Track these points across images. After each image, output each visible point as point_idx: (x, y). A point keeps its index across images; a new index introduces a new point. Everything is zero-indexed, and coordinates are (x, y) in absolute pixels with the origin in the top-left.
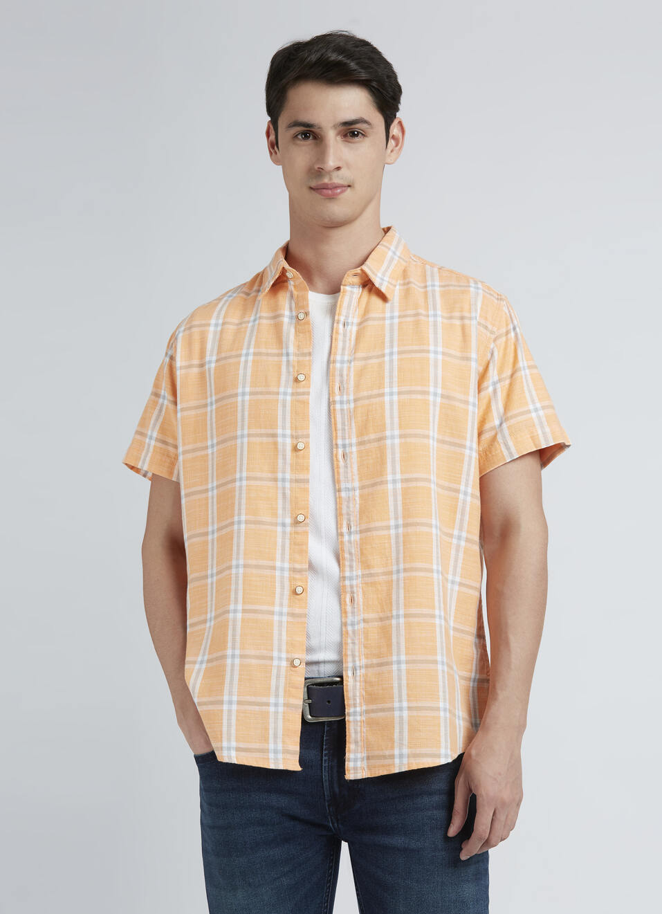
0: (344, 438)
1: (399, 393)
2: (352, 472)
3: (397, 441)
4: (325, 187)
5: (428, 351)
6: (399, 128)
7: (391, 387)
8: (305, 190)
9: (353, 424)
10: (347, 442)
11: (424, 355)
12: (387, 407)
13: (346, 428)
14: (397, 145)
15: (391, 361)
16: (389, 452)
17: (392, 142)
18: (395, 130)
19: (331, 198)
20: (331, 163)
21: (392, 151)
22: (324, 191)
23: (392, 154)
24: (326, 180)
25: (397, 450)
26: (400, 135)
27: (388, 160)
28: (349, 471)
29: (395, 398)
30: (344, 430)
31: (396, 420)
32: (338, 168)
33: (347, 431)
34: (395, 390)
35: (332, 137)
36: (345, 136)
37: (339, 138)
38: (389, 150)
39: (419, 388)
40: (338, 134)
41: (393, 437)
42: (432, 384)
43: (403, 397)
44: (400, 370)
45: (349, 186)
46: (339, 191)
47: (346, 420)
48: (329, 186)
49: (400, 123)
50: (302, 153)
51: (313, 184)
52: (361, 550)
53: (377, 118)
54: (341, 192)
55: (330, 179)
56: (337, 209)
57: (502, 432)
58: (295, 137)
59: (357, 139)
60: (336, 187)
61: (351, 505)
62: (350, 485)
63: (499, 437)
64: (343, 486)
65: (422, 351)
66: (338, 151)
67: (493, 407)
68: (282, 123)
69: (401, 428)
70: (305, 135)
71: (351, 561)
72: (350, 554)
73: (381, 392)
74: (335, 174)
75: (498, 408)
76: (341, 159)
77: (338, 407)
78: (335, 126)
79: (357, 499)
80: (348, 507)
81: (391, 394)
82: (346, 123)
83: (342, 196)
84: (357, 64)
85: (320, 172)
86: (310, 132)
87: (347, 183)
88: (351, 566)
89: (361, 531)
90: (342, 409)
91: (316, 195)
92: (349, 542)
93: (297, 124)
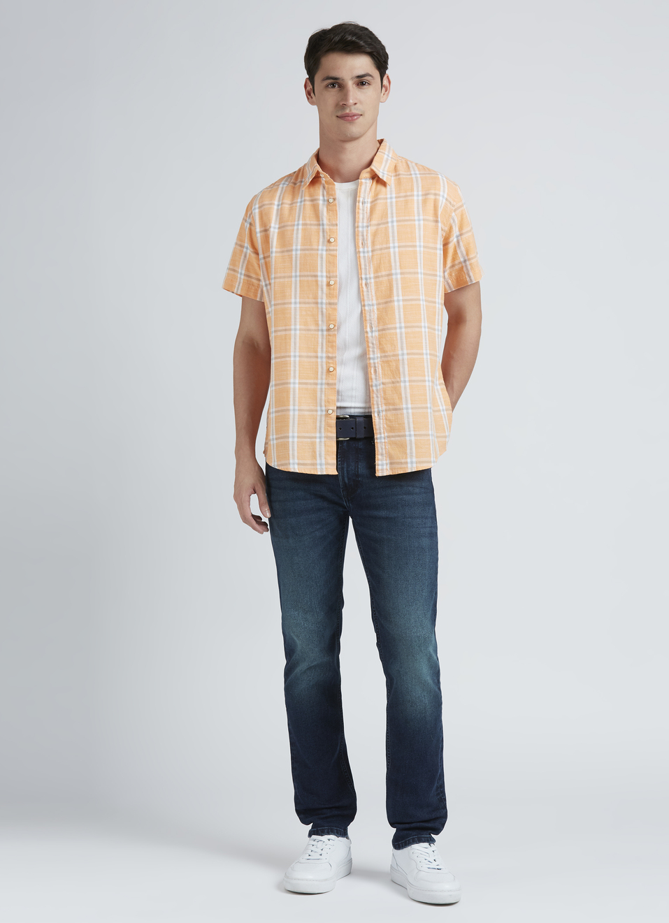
0: (366, 274)
2: (372, 295)
3: (399, 276)
4: (348, 115)
6: (388, 81)
7: (394, 243)
8: (334, 118)
9: (371, 266)
10: (368, 276)
11: (412, 222)
12: (392, 255)
14: (387, 91)
15: (393, 226)
16: (394, 283)
17: (384, 89)
18: (385, 82)
19: (352, 122)
20: (351, 101)
22: (347, 118)
23: (385, 96)
24: (348, 111)
25: (400, 282)
26: (389, 85)
27: (381, 100)
28: (370, 294)
29: (397, 250)
30: (366, 269)
31: (398, 264)
32: (355, 104)
34: (396, 245)
35: (350, 85)
36: (358, 85)
37: (354, 86)
38: (383, 93)
39: (411, 244)
40: (353, 83)
41: (396, 274)
42: (418, 240)
43: (401, 249)
44: (398, 232)
45: (362, 115)
47: (367, 263)
48: (350, 115)
49: (388, 77)
50: (331, 96)
51: (339, 114)
52: (379, 341)
53: (376, 74)
54: (357, 119)
55: (350, 110)
56: (355, 129)
57: (466, 266)
58: (327, 86)
59: (365, 87)
60: (354, 116)
61: (372, 315)
62: (370, 303)
63: (464, 269)
64: (366, 303)
65: (411, 220)
66: (354, 94)
67: (458, 251)
68: (318, 78)
69: (401, 268)
70: (333, 85)
71: (374, 348)
72: (373, 344)
73: (388, 246)
74: (353, 108)
75: (461, 252)
76: (356, 99)
77: (362, 255)
78: (352, 78)
79: (376, 311)
80: (370, 316)
81: (394, 247)
82: (358, 77)
83: (357, 121)
84: (364, 42)
85: (344, 106)
86: (336, 83)
87: (360, 113)
88: (373, 352)
89: (379, 331)
90: (364, 257)
91: (341, 121)
92: (372, 337)
93: (328, 78)
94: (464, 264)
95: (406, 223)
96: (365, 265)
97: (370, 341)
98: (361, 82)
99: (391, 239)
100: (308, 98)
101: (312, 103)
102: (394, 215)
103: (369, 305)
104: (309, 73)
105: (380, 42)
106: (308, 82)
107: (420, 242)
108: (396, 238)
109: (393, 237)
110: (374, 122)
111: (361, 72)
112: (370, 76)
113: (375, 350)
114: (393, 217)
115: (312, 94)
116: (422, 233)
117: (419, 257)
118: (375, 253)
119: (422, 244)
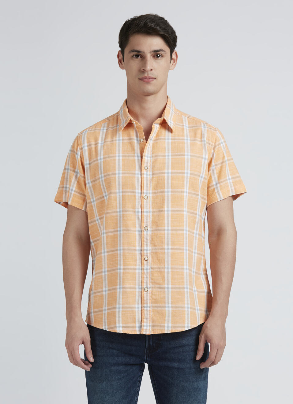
0: (147, 190)
1: (172, 173)
2: (149, 205)
3: (170, 194)
4: (146, 78)
5: (184, 155)
6: (175, 55)
7: (168, 170)
8: (137, 80)
9: (151, 185)
10: (148, 192)
11: (183, 157)
12: (166, 178)
13: (148, 186)
14: (174, 62)
15: (168, 159)
16: (166, 198)
17: (172, 61)
18: (174, 56)
19: (148, 83)
20: (148, 68)
21: (172, 65)
22: (145, 80)
23: (173, 66)
24: (146, 75)
25: (170, 197)
26: (176, 58)
27: (170, 69)
28: (148, 204)
29: (170, 175)
30: (147, 186)
31: (170, 185)
32: (151, 70)
33: (148, 187)
34: (170, 171)
35: (149, 57)
36: (154, 57)
37: (152, 57)
38: (171, 64)
39: (180, 171)
40: (151, 56)
41: (168, 192)
42: (186, 169)
43: (173, 174)
44: (172, 163)
45: (155, 79)
46: (151, 80)
47: (148, 183)
48: (148, 78)
49: (176, 53)
50: (135, 64)
51: (141, 77)
52: (152, 238)
53: (168, 50)
54: (152, 81)
55: (148, 74)
56: (150, 88)
57: (217, 188)
58: (133, 56)
59: (159, 58)
60: (150, 78)
61: (148, 219)
62: (148, 210)
63: (216, 190)
64: (145, 210)
65: (182, 155)
66: (151, 63)
67: (213, 177)
68: (127, 50)
69: (172, 188)
70: (137, 56)
71: (147, 242)
72: (147, 239)
73: (164, 171)
74: (149, 72)
75: (215, 177)
76: (152, 66)
77: (145, 176)
78: (150, 52)
79: (151, 216)
80: (147, 219)
81: (168, 173)
82: (155, 51)
83: (152, 82)
84: (160, 28)
85: (144, 71)
86: (139, 55)
87: (154, 77)
88: (147, 245)
89: (152, 231)
90: (147, 178)
91: (141, 82)
92: (147, 234)
93: (134, 51)
94: (215, 186)
95: (178, 157)
96: (147, 184)
97: (145, 237)
98: (157, 54)
99: (166, 167)
100: (119, 65)
101: (122, 68)
102: (170, 151)
103: (147, 212)
104: (121, 46)
105: (171, 28)
106: (120, 53)
107: (187, 170)
108: (170, 167)
109: (168, 166)
110: (164, 84)
111: (157, 48)
112: (163, 51)
113: (149, 244)
114: (169, 153)
115: (122, 62)
116: (189, 164)
117: (185, 181)
118: (154, 176)
119: (189, 172)
